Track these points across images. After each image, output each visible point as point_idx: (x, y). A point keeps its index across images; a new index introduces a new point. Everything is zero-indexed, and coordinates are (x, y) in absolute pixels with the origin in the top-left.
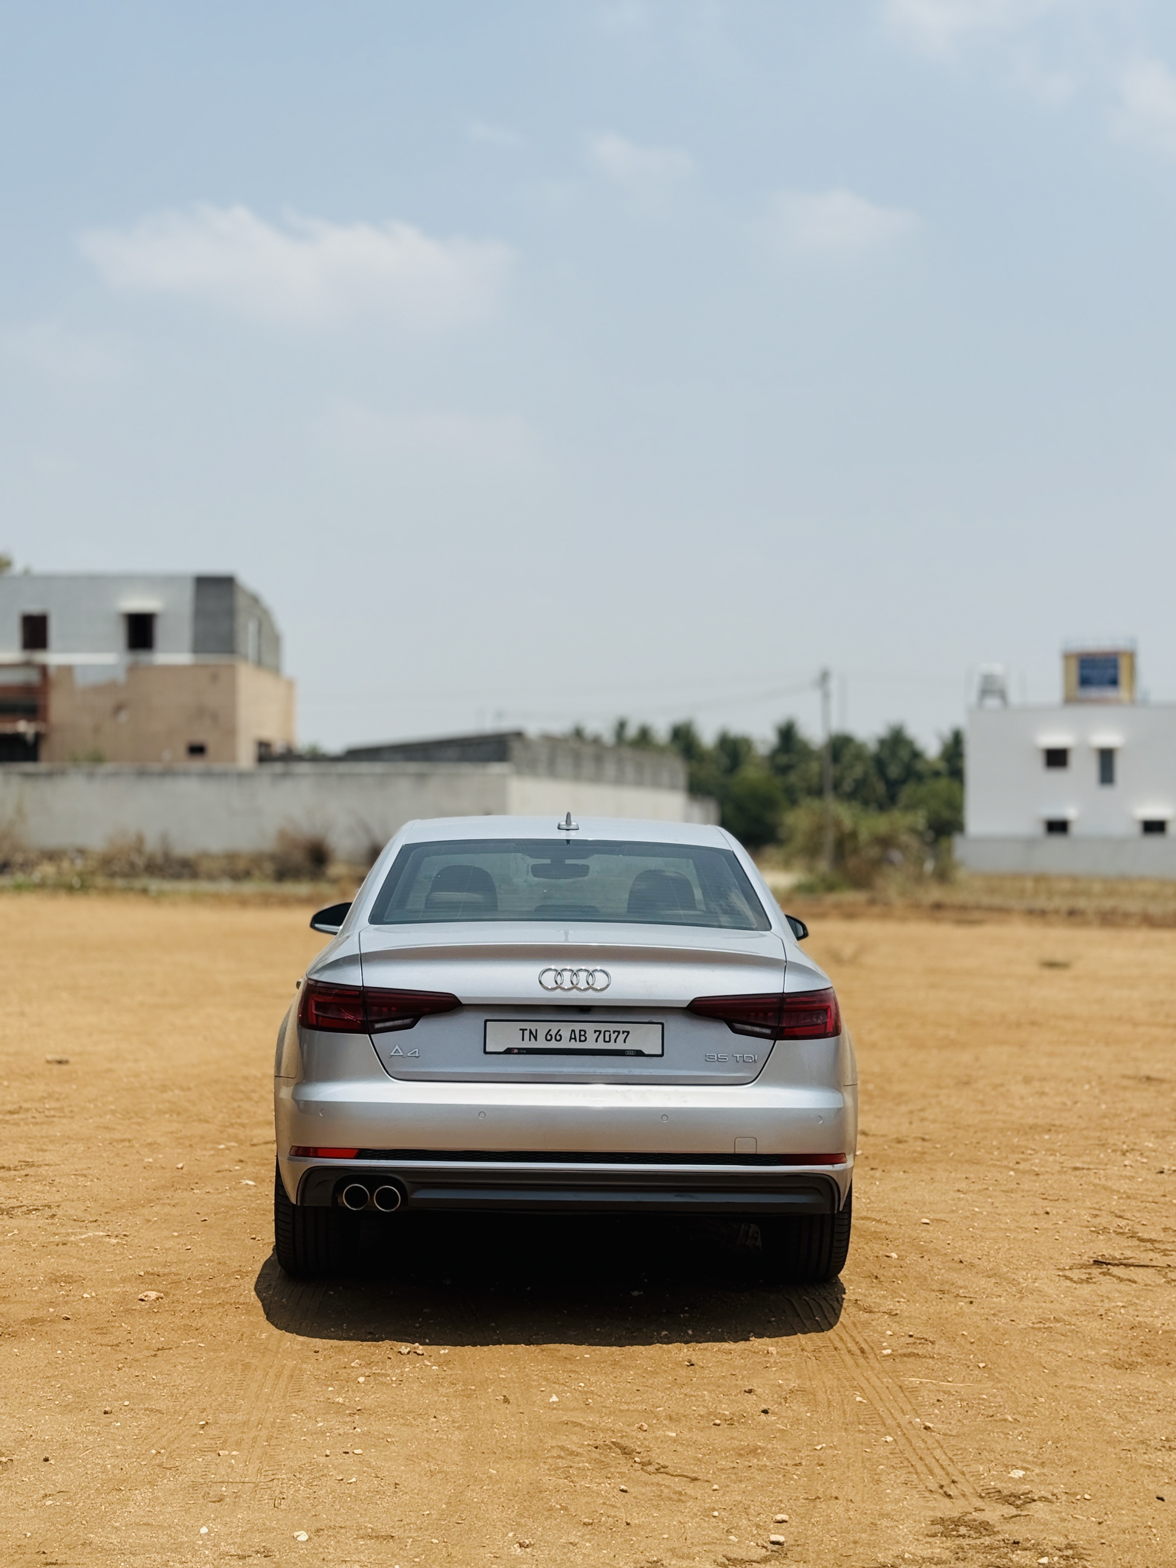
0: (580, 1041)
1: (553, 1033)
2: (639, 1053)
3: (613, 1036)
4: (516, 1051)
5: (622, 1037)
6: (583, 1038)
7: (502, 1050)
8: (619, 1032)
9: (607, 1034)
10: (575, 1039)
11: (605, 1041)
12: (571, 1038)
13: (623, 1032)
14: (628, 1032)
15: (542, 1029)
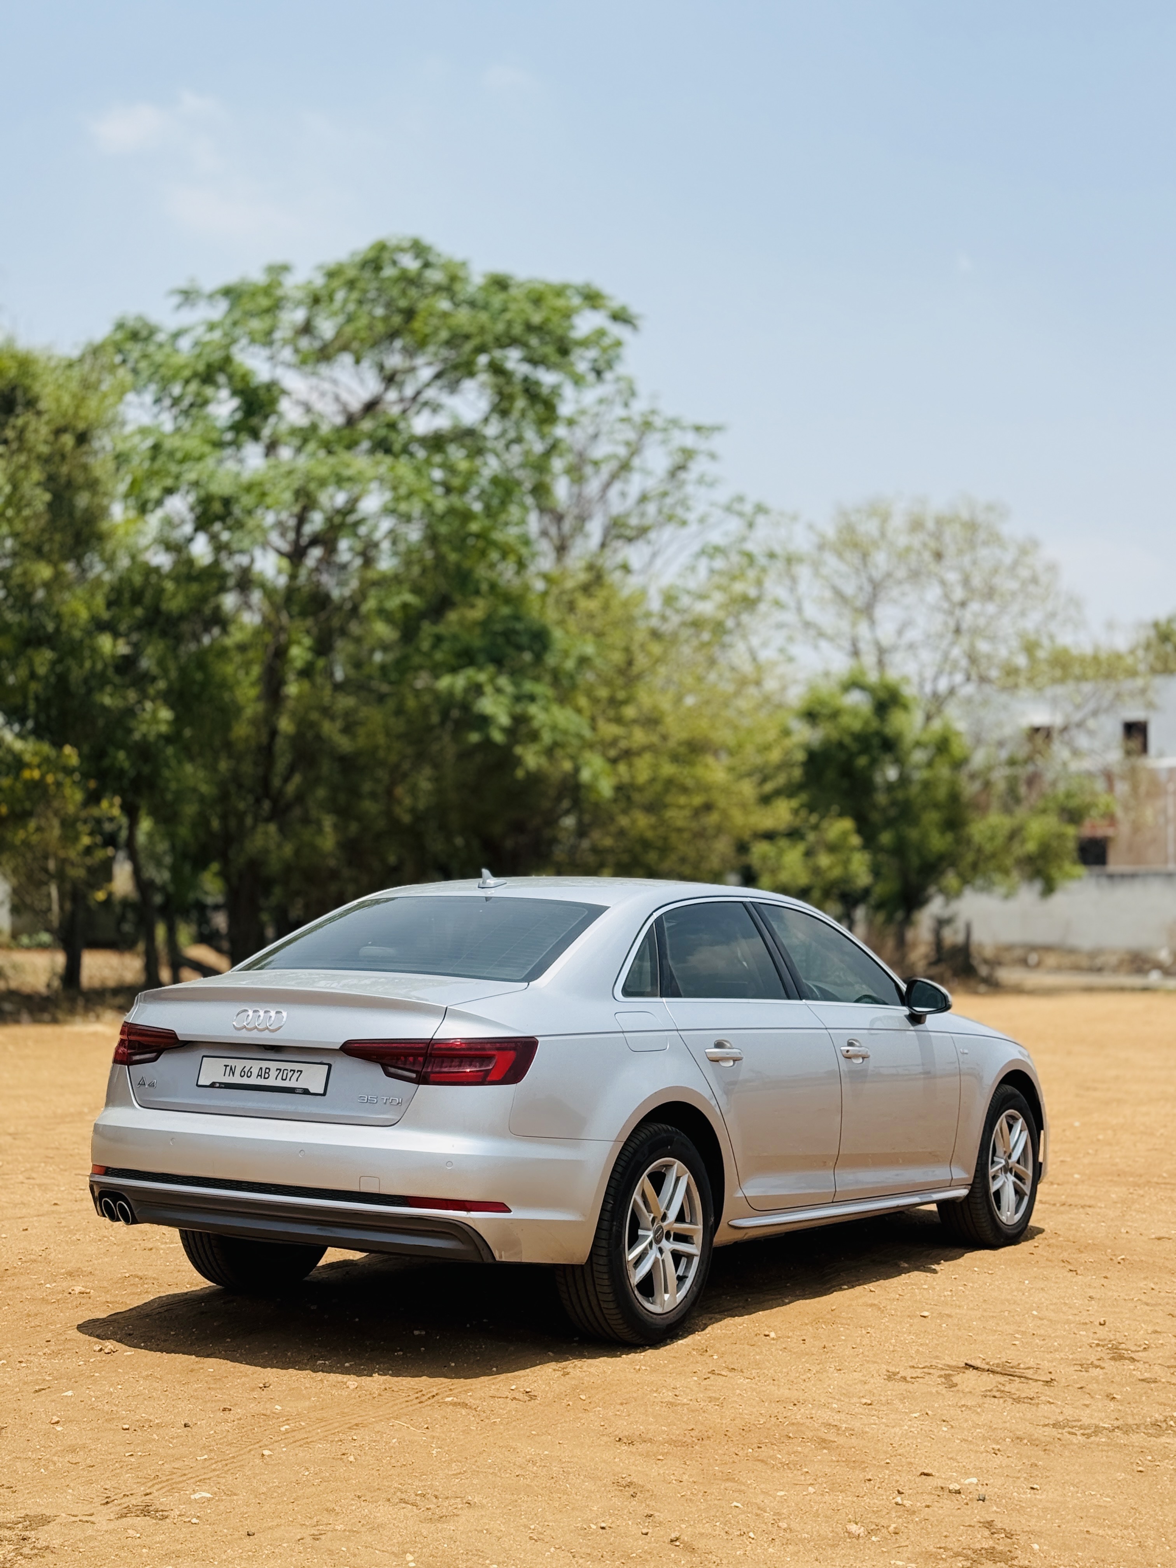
0: (265, 1078)
1: (246, 1070)
2: (306, 1092)
3: (290, 1074)
4: (218, 1085)
5: (296, 1075)
6: (267, 1075)
7: (208, 1084)
8: (294, 1071)
9: (286, 1072)
10: (261, 1076)
11: (282, 1079)
12: (258, 1075)
13: (298, 1071)
14: (301, 1071)
15: (239, 1064)
